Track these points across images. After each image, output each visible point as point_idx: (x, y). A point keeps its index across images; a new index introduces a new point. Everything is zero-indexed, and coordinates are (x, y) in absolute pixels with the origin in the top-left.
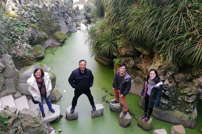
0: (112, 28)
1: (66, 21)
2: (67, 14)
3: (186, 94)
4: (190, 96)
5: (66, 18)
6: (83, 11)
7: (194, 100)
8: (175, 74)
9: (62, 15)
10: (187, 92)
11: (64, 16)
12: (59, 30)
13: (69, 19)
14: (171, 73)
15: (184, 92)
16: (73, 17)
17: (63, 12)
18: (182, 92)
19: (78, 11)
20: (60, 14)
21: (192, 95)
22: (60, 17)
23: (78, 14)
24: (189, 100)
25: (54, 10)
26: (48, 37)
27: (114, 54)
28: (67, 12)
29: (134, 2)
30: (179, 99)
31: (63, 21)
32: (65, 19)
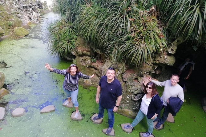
0: (70, 26)
1: (30, 16)
2: (31, 9)
3: (133, 92)
4: (136, 95)
5: (29, 12)
6: (52, 7)
7: (139, 99)
8: (123, 73)
9: (25, 10)
10: (133, 91)
11: (26, 11)
12: (20, 25)
13: (33, 14)
14: (119, 73)
15: (131, 91)
16: (38, 12)
17: (26, 7)
18: (130, 91)
19: (46, 7)
20: (22, 8)
21: (138, 94)
22: (22, 12)
23: (45, 9)
24: (135, 98)
25: (15, 3)
26: (4, 33)
27: (73, 53)
28: (30, 7)
29: (87, 2)
30: (127, 98)
31: (26, 16)
32: (28, 14)
